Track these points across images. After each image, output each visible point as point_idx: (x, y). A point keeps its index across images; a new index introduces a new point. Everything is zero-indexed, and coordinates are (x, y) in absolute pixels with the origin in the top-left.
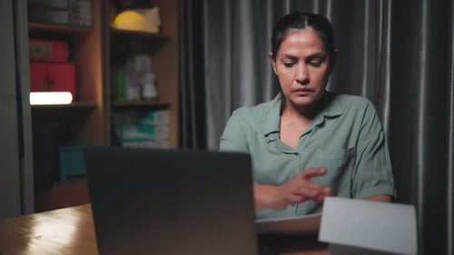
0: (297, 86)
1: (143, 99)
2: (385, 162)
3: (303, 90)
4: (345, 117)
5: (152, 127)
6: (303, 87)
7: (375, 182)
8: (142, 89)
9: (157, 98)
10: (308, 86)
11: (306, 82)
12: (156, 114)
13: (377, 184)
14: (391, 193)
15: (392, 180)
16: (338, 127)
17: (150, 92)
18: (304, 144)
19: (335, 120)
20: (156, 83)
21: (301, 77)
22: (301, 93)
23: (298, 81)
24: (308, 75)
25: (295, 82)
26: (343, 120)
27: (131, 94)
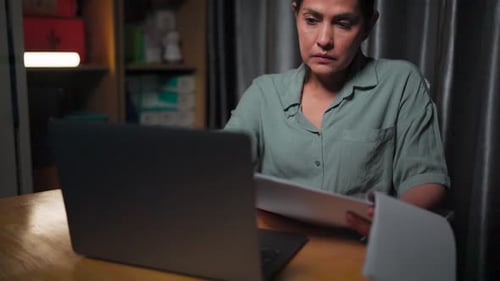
0: (317, 50)
1: (165, 62)
2: (434, 145)
3: (324, 57)
4: (380, 88)
5: (175, 95)
6: (324, 53)
7: (422, 169)
8: (163, 51)
9: (181, 62)
10: (331, 53)
11: (329, 47)
12: (180, 80)
13: (424, 172)
14: (443, 183)
15: (445, 166)
16: (371, 100)
17: (173, 54)
18: (330, 121)
19: (368, 92)
20: (181, 44)
21: (323, 40)
22: (322, 60)
23: (319, 45)
24: (332, 38)
25: (316, 45)
26: (376, 93)
27: (151, 57)
